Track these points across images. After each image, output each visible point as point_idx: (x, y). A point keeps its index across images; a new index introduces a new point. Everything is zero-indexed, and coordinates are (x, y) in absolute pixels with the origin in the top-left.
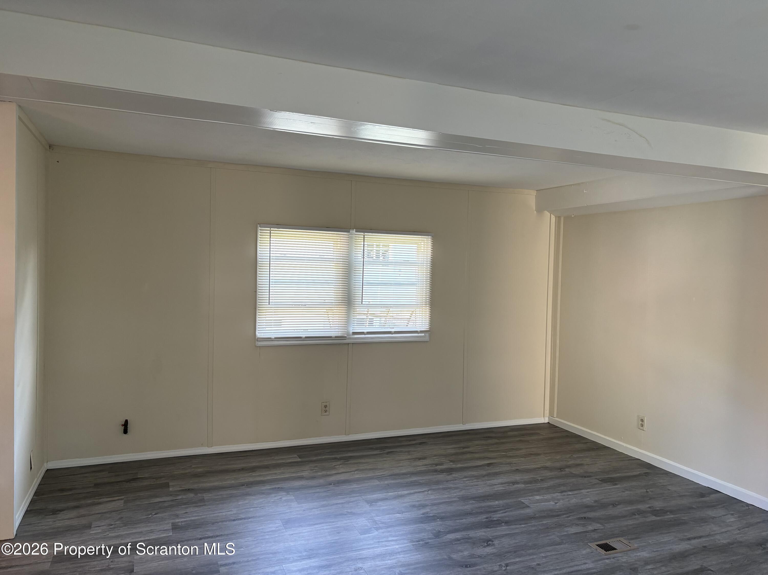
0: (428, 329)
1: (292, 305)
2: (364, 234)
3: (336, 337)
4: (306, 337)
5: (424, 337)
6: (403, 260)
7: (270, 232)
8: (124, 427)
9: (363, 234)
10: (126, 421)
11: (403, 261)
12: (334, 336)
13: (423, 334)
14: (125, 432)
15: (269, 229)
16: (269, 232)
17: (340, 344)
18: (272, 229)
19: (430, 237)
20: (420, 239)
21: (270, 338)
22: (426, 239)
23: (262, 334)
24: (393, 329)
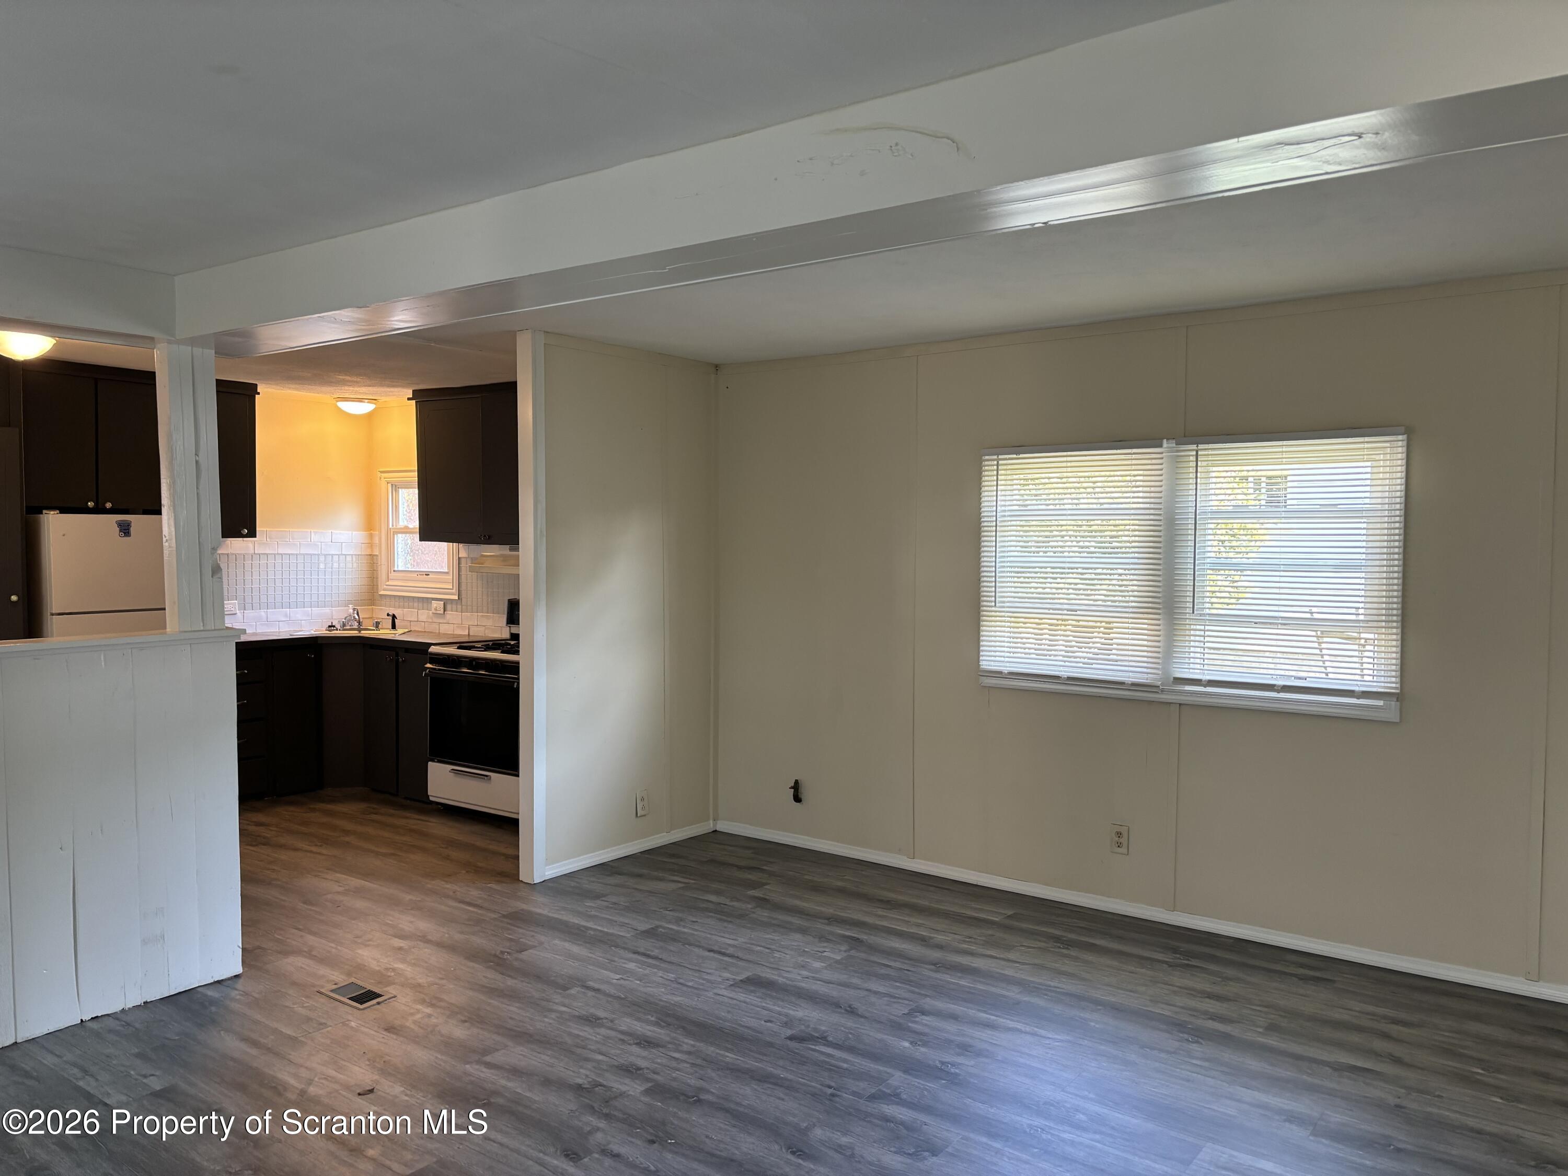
0: (1396, 688)
1: (1049, 609)
2: (1197, 446)
3: (1133, 684)
4: (1069, 678)
5: (1383, 709)
6: (1320, 505)
7: (998, 462)
8: (793, 790)
9: (1194, 447)
10: (797, 782)
11: (1318, 506)
12: (1130, 683)
13: (1381, 703)
14: (797, 799)
15: (995, 457)
16: (995, 462)
17: (1151, 702)
18: (1000, 457)
19: (1400, 437)
20: (1366, 445)
21: (1001, 673)
22: (1388, 445)
23: (992, 663)
24: (1304, 681)
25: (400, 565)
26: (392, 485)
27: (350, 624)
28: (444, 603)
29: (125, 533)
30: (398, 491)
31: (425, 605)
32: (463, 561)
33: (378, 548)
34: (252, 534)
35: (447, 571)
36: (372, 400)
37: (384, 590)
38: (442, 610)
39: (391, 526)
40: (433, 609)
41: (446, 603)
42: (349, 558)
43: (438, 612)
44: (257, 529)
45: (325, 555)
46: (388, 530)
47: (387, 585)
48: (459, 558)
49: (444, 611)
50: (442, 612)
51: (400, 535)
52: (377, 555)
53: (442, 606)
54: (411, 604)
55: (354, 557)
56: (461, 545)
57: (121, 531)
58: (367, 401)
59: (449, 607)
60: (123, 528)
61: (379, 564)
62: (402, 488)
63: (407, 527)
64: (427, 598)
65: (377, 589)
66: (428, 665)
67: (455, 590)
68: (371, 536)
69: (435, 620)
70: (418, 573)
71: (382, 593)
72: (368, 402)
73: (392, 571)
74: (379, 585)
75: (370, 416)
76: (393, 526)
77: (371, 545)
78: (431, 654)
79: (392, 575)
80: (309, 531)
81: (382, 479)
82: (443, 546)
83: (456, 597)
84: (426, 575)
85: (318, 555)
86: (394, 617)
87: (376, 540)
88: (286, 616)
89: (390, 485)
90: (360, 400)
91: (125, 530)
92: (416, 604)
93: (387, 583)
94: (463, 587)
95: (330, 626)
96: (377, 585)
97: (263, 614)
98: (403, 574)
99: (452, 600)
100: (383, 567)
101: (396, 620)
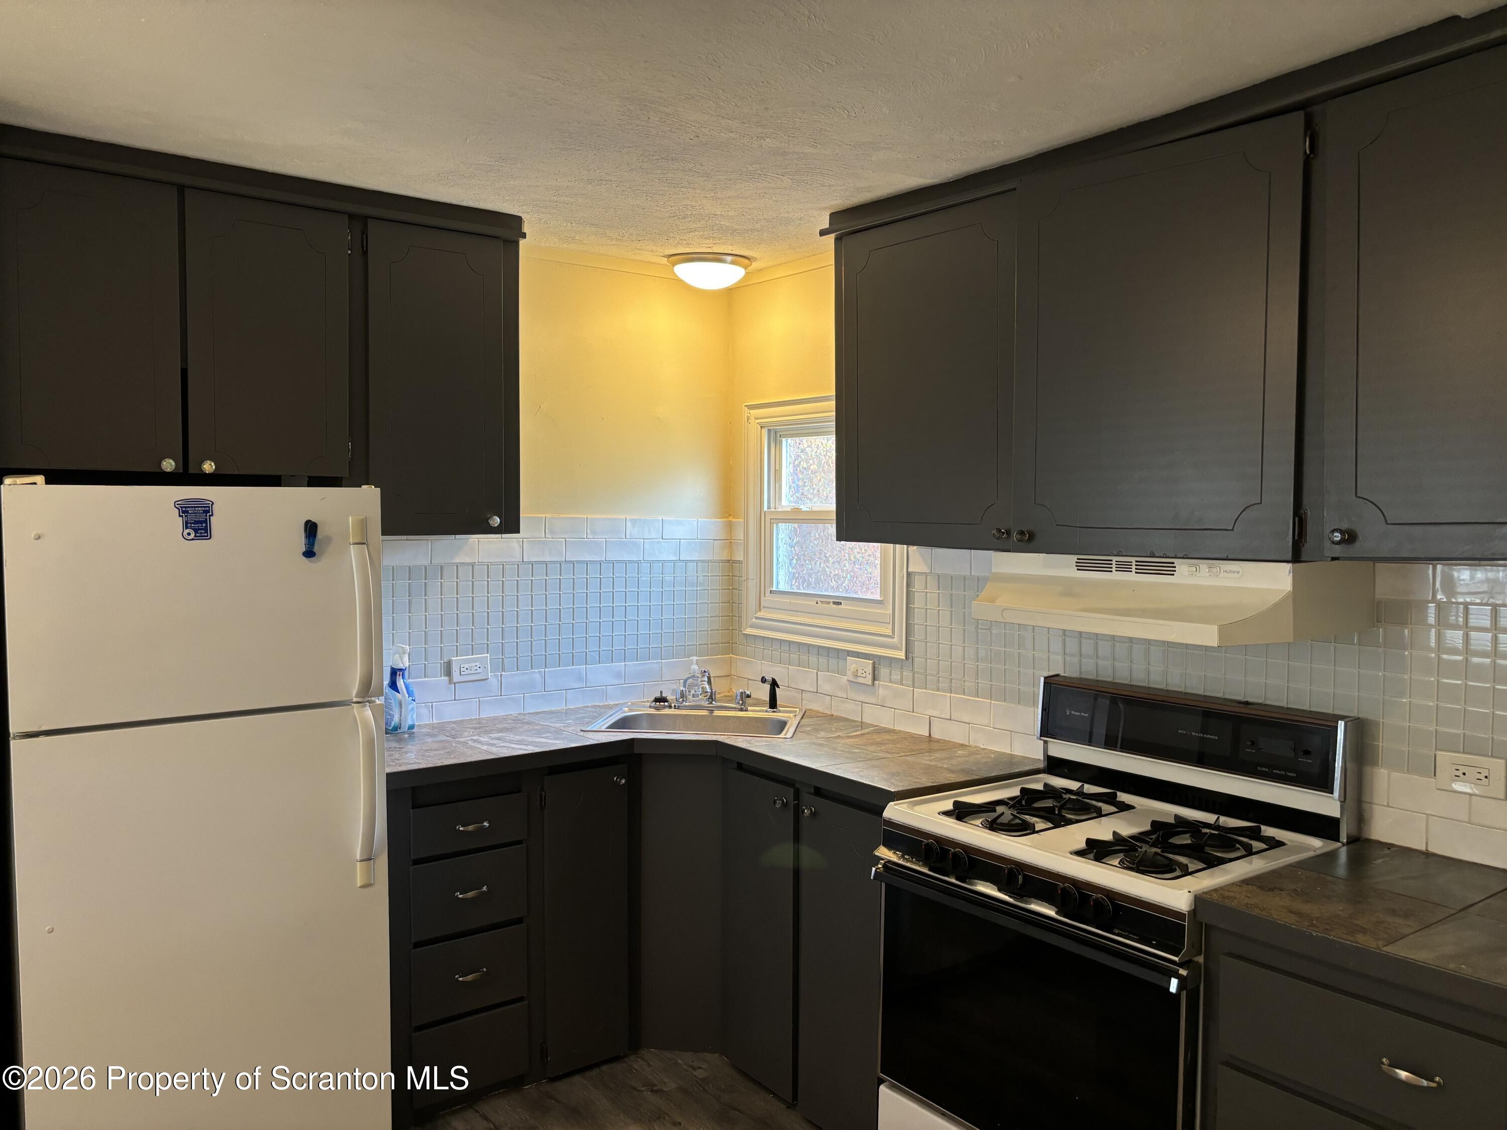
25: (782, 581)
26: (769, 431)
27: (693, 692)
28: (874, 664)
29: (196, 531)
30: (781, 442)
31: (833, 662)
32: (918, 585)
33: (742, 548)
34: (511, 525)
35: (877, 597)
36: (739, 259)
37: (751, 627)
38: (870, 677)
39: (765, 509)
40: (849, 673)
41: (877, 662)
42: (691, 566)
43: (860, 680)
44: (521, 515)
45: (651, 563)
46: (761, 514)
47: (756, 618)
48: (909, 574)
49: (874, 678)
50: (868, 680)
51: (782, 526)
52: (740, 562)
53: (869, 669)
54: (804, 657)
55: (700, 564)
56: (913, 549)
57: (186, 525)
58: (729, 258)
59: (884, 671)
60: (192, 518)
61: (744, 578)
62: (787, 436)
63: (797, 511)
64: (838, 650)
65: (740, 623)
66: (883, 852)
67: (899, 638)
68: (730, 527)
69: (852, 695)
70: (819, 599)
71: (749, 631)
72: (732, 263)
73: (768, 593)
74: (744, 616)
75: (729, 294)
76: (769, 508)
77: (729, 543)
78: (889, 823)
79: (768, 599)
80: (623, 517)
81: (752, 420)
82: (874, 549)
83: (901, 655)
84: (835, 603)
85: (638, 562)
86: (774, 684)
87: (740, 535)
88: (580, 678)
89: (765, 432)
90: (717, 258)
91: (196, 522)
92: (813, 659)
93: (759, 614)
94: (918, 634)
95: (657, 700)
96: (740, 617)
97: (537, 676)
98: (786, 599)
99: (891, 660)
100: (750, 582)
101: (777, 689)
